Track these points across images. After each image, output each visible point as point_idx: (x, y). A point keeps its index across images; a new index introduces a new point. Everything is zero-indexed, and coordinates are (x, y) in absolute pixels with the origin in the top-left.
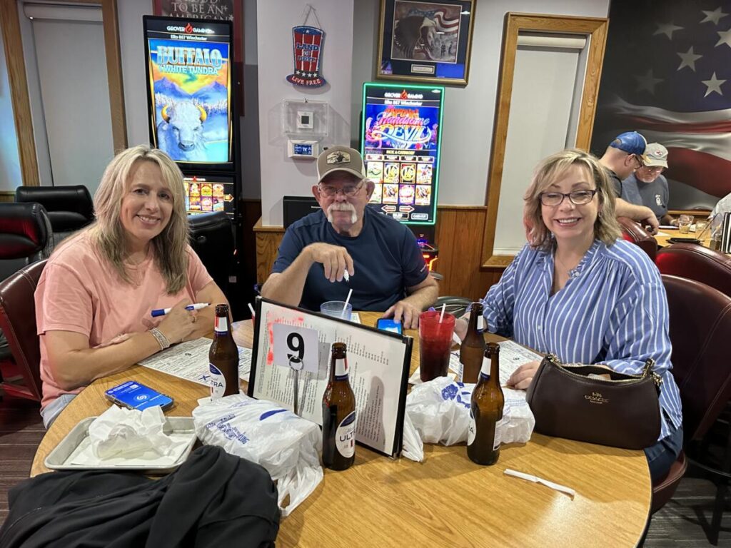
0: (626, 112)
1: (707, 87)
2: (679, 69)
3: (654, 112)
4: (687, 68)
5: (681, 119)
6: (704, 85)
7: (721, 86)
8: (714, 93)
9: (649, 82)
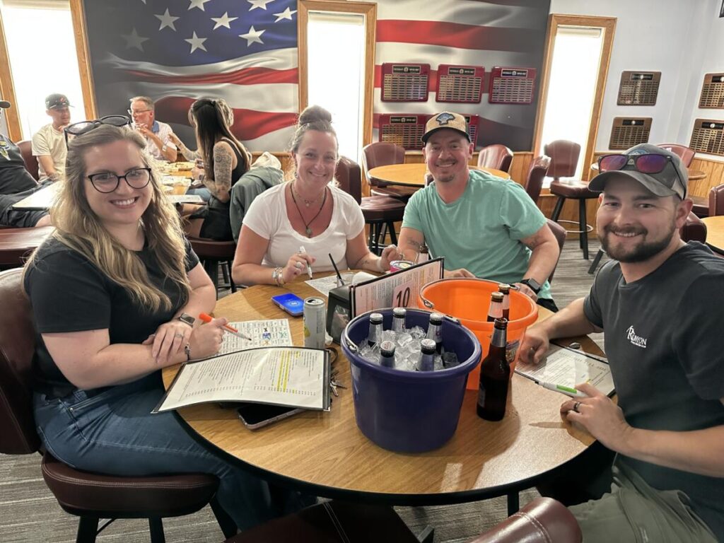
0: (122, 67)
1: (191, 45)
2: (161, 28)
3: (147, 66)
4: (167, 27)
5: (176, 72)
6: (188, 43)
7: (204, 44)
8: (198, 50)
9: (136, 40)
